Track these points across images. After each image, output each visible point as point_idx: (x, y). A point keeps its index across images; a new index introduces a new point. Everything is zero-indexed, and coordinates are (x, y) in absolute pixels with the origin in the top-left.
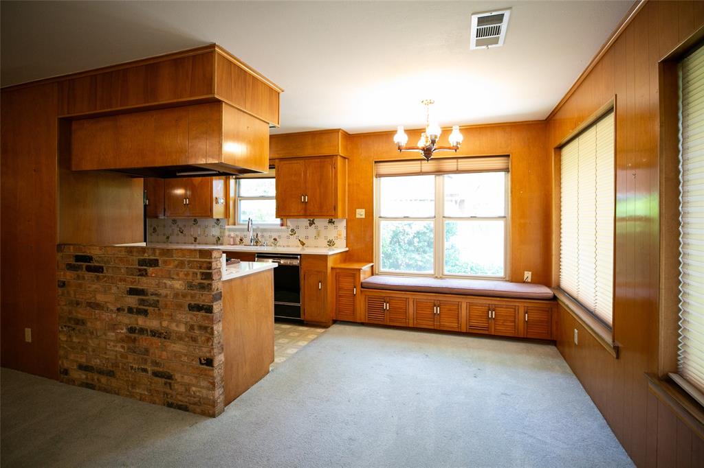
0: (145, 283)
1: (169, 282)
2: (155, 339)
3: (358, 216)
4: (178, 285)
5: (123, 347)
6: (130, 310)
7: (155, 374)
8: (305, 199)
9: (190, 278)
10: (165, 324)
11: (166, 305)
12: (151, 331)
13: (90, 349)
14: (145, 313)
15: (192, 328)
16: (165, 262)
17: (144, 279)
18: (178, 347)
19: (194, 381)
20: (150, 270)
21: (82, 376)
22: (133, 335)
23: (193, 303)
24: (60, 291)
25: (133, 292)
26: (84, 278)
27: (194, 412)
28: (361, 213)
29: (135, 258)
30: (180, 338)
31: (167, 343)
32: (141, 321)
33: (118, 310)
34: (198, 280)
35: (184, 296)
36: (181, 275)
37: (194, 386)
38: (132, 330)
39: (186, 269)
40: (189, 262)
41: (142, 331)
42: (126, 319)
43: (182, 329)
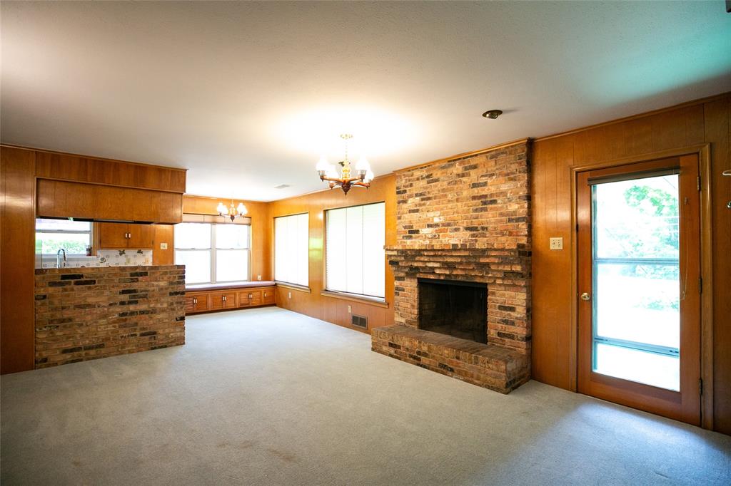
0: (135, 286)
1: (155, 283)
2: (143, 316)
3: (162, 248)
4: (162, 284)
5: (113, 326)
6: (122, 303)
7: (143, 335)
8: (128, 235)
9: (171, 280)
10: (152, 306)
11: (153, 295)
12: (140, 312)
13: (78, 336)
14: (136, 302)
15: (172, 304)
16: (153, 273)
17: (136, 284)
18: (161, 316)
19: (172, 330)
20: (140, 278)
21: (68, 356)
22: (124, 318)
23: (172, 291)
24: (39, 303)
25: (124, 292)
26: (72, 290)
27: (171, 346)
28: (164, 246)
29: (128, 273)
30: (163, 311)
31: (153, 315)
32: (132, 308)
33: (111, 305)
34: (176, 280)
35: (166, 289)
36: (165, 278)
37: (173, 332)
38: (124, 314)
39: (169, 275)
40: (170, 272)
41: (132, 313)
42: (119, 309)
43: (165, 305)
